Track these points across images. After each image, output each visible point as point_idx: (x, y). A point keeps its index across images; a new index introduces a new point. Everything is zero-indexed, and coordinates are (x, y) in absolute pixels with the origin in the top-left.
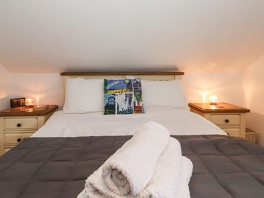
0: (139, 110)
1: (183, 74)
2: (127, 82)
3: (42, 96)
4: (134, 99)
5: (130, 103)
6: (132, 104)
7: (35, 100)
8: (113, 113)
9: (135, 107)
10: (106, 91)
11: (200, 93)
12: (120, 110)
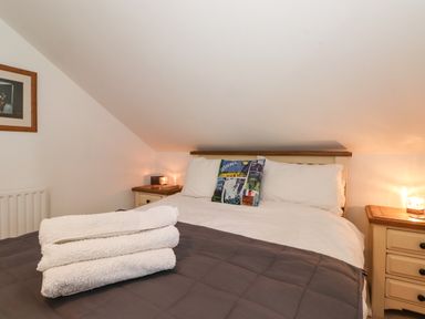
0: (248, 201)
1: (349, 154)
2: (246, 163)
4: (245, 186)
5: (239, 190)
6: (242, 193)
7: (172, 179)
8: (219, 200)
9: (244, 196)
10: (220, 173)
11: (395, 189)
12: (227, 198)
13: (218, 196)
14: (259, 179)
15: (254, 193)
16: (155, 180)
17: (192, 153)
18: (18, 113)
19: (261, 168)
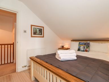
0: (86, 51)
2: (85, 43)
3: (68, 46)
4: (86, 48)
5: (84, 49)
9: (85, 50)
10: (79, 45)
12: (81, 50)
13: (79, 50)
14: (89, 46)
15: (88, 49)
16: (63, 47)
17: (71, 41)
18: (41, 34)
19: (89, 44)
